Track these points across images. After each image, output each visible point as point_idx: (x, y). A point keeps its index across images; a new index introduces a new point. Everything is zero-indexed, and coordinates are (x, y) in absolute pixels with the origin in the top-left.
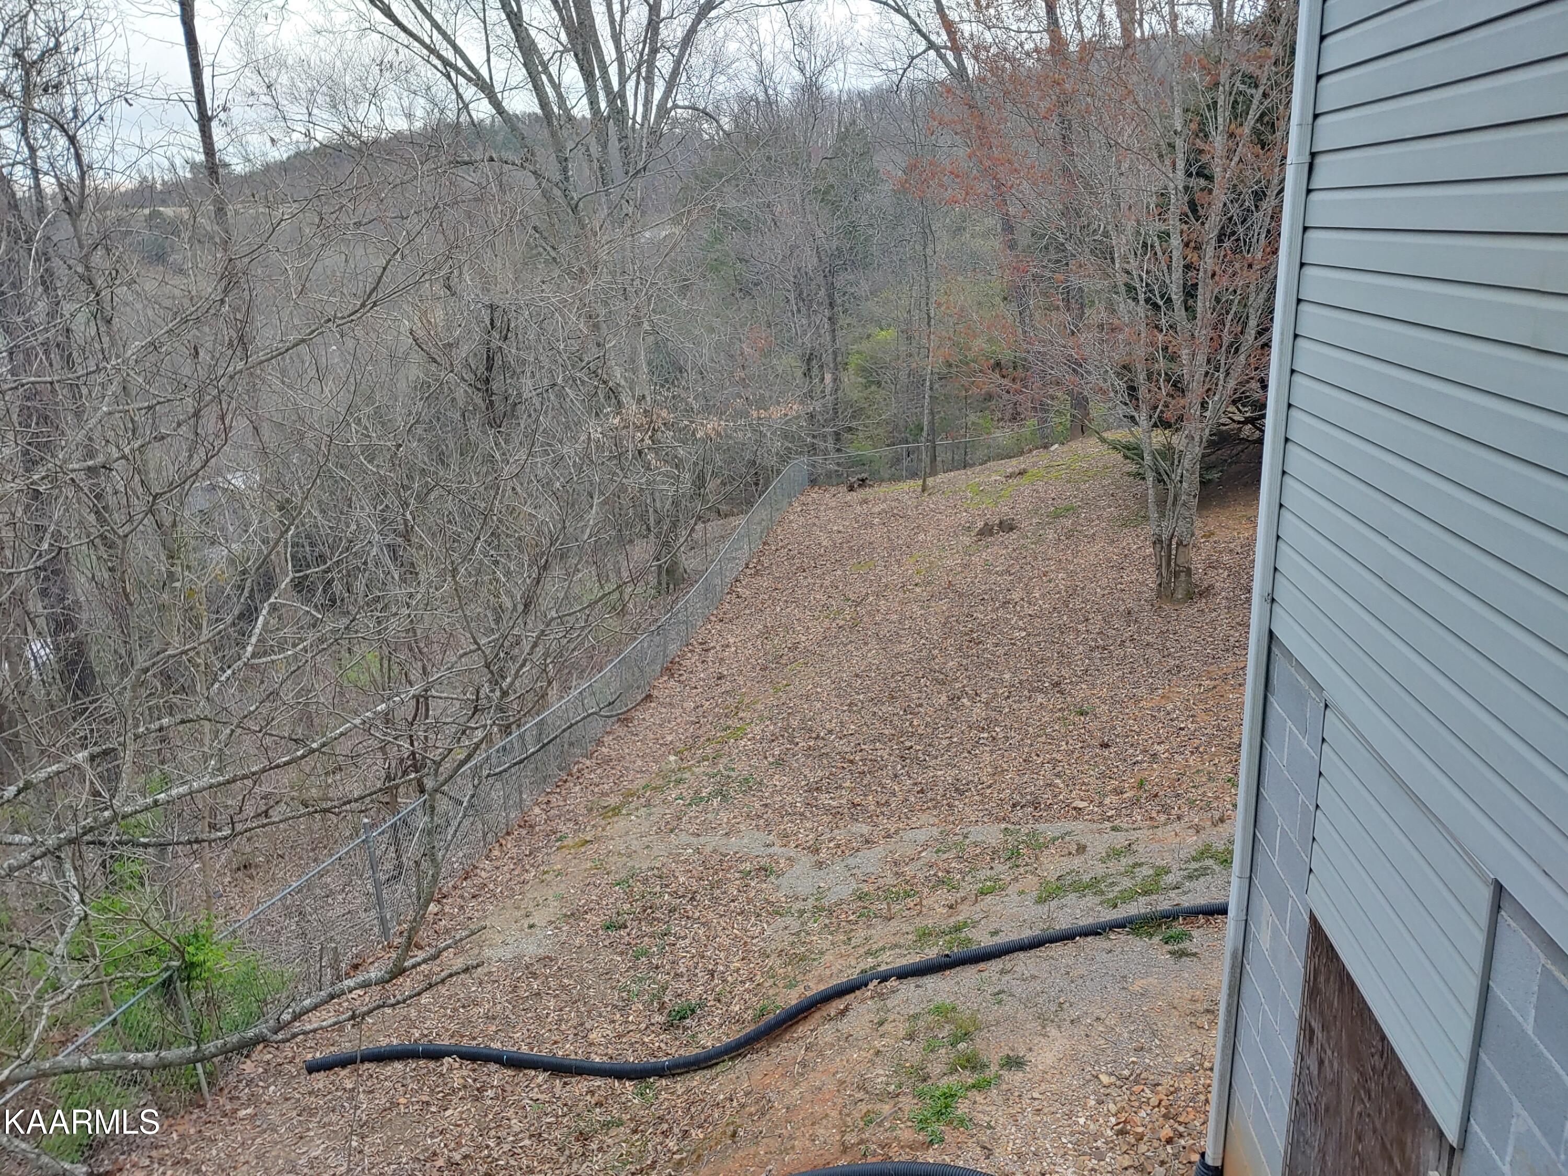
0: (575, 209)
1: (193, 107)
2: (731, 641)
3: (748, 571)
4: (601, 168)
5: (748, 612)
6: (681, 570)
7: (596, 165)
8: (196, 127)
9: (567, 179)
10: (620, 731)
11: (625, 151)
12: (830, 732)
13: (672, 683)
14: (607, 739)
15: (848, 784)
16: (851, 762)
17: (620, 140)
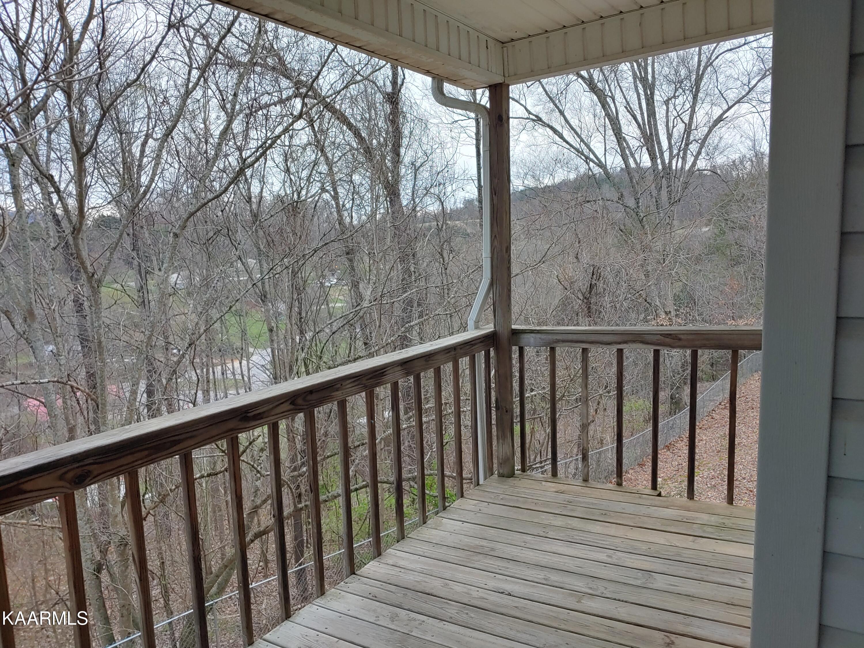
0: (641, 221)
1: (476, 182)
2: (704, 438)
3: (721, 407)
4: (657, 201)
5: (716, 426)
6: (684, 403)
7: (654, 200)
8: (476, 190)
9: (638, 207)
10: (638, 469)
11: (670, 193)
12: (744, 478)
13: (668, 453)
14: (631, 471)
15: (746, 499)
16: (751, 491)
17: (667, 188)
